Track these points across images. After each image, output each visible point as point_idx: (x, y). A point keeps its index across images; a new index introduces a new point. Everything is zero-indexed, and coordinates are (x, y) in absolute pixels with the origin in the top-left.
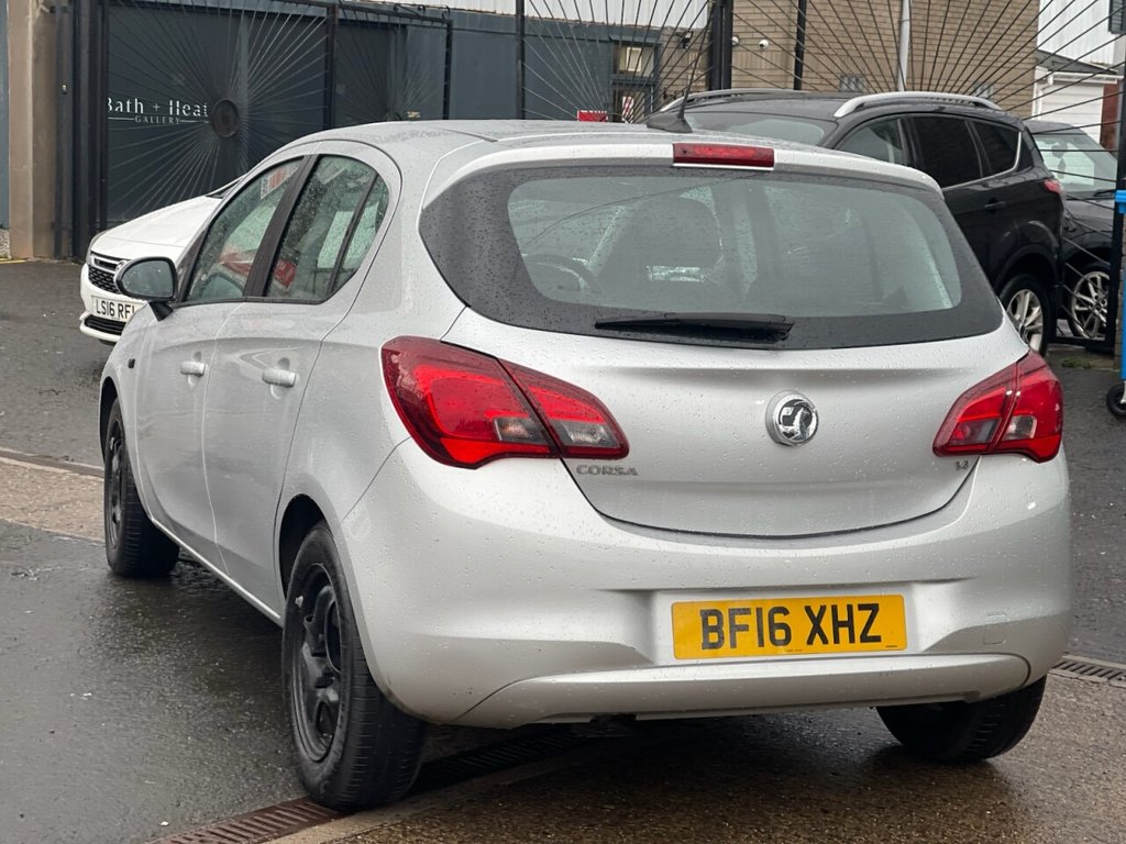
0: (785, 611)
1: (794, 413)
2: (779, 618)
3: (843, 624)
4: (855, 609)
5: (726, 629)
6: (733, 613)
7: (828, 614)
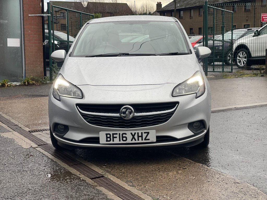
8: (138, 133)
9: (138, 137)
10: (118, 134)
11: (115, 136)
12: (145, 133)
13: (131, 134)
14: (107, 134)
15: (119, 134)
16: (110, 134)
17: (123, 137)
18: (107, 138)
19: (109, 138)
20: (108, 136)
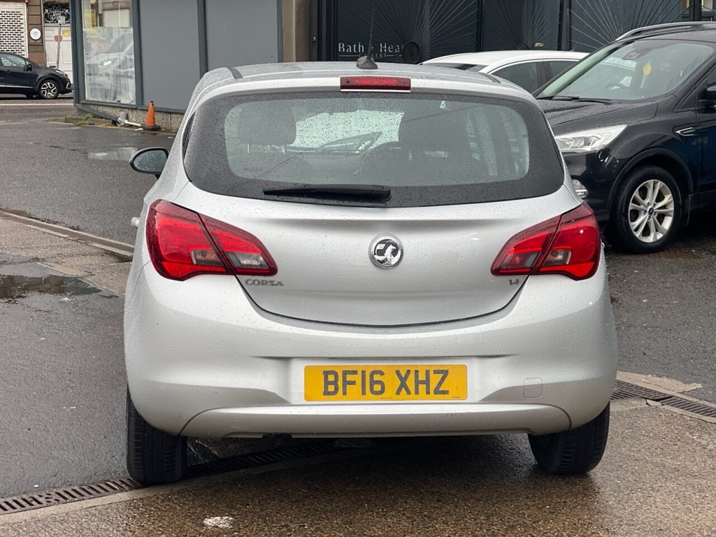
0: (382, 373)
1: (386, 248)
2: (377, 377)
3: (422, 382)
4: (431, 373)
5: (340, 383)
6: (345, 373)
7: (412, 376)
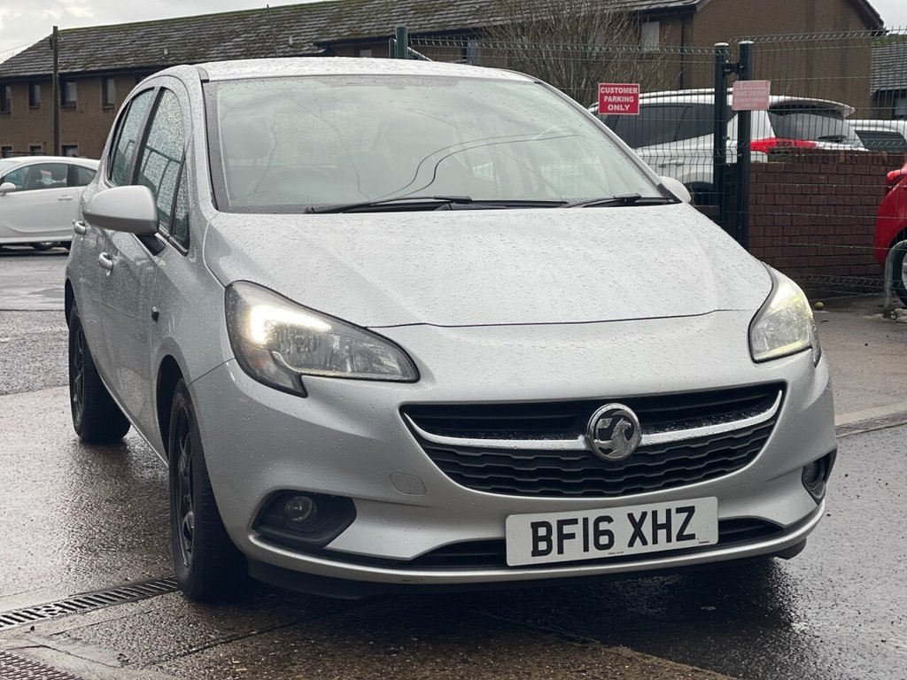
8: (655, 513)
9: (656, 527)
10: (581, 522)
11: (567, 529)
12: (679, 510)
13: (631, 516)
14: (535, 526)
15: (586, 521)
16: (547, 525)
17: (598, 533)
18: (536, 539)
19: (542, 539)
20: (542, 531)
